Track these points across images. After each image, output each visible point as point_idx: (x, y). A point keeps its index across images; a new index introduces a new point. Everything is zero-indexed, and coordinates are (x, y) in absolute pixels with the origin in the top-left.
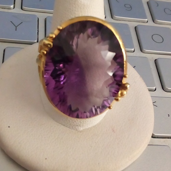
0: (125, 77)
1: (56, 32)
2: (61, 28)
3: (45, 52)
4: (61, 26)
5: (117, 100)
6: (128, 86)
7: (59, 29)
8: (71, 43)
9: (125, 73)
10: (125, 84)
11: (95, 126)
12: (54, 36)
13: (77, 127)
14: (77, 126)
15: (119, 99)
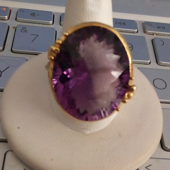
0: (131, 79)
1: (63, 38)
2: (67, 34)
3: (53, 58)
4: (67, 32)
5: (124, 102)
6: (135, 88)
7: (65, 36)
8: (77, 48)
9: (131, 75)
10: (131, 86)
11: (102, 130)
12: (61, 42)
13: (84, 131)
14: (84, 129)
15: (127, 101)
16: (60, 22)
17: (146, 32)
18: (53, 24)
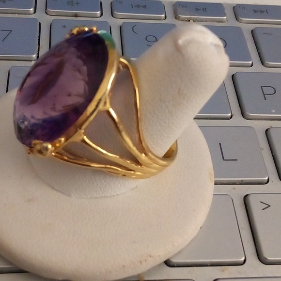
16: (46, 9)
17: (177, 17)
18: (35, 13)
